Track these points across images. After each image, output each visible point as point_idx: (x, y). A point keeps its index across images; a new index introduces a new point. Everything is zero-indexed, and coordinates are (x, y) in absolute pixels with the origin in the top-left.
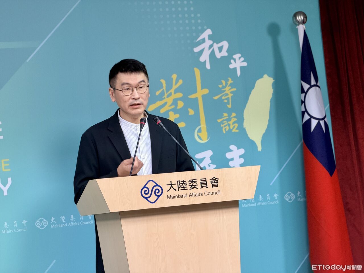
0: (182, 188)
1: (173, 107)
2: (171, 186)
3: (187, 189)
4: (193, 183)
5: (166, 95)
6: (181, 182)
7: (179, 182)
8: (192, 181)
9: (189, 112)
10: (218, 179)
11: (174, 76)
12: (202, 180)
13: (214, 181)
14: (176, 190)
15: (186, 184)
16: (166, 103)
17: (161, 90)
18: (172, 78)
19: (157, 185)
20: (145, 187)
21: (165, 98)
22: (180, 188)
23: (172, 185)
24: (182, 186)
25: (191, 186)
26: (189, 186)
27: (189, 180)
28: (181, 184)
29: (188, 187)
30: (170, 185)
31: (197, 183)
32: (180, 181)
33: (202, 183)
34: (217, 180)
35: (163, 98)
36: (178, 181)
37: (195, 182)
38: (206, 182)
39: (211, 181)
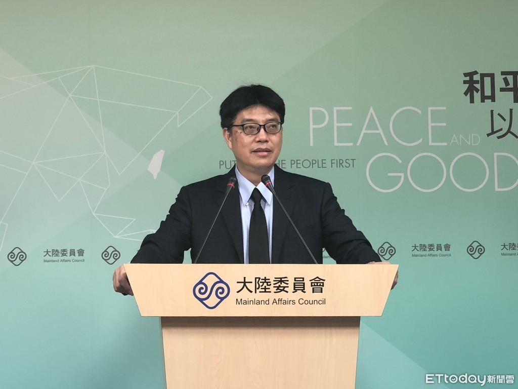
0: (261, 289)
3: (270, 292)
6: (262, 279)
7: (257, 280)
8: (280, 279)
10: (324, 280)
12: (296, 279)
13: (317, 283)
14: (251, 292)
15: (269, 284)
19: (221, 281)
20: (201, 282)
22: (258, 289)
23: (247, 284)
26: (274, 287)
27: (275, 278)
28: (261, 282)
29: (272, 289)
30: (243, 284)
31: (287, 284)
32: (259, 278)
33: (296, 284)
34: (321, 281)
37: (285, 282)
38: (304, 283)
39: (312, 283)
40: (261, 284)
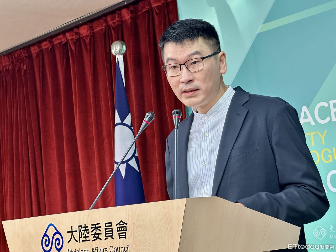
0: (84, 237)
2: (72, 235)
3: (89, 240)
4: (96, 231)
6: (83, 227)
8: (94, 226)
12: (107, 225)
13: (122, 227)
14: (77, 241)
15: (88, 231)
19: (57, 232)
20: (45, 234)
22: (81, 237)
23: (74, 233)
24: (83, 234)
25: (93, 236)
27: (92, 225)
28: (83, 230)
29: (91, 237)
30: (71, 233)
31: (100, 230)
32: (81, 226)
33: (106, 230)
34: (125, 225)
36: (79, 226)
37: (98, 228)
38: (112, 229)
39: (118, 228)
40: (83, 232)
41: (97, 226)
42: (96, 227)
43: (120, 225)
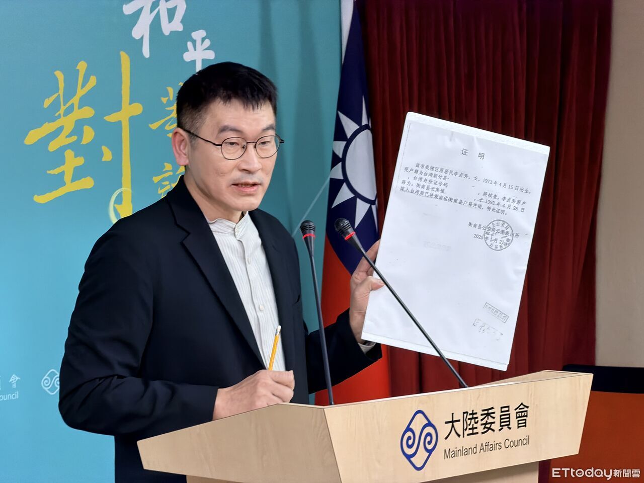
0: (470, 429)
1: (75, 138)
2: (453, 426)
3: (477, 433)
4: (488, 419)
5: (63, 108)
6: (470, 414)
7: (465, 415)
8: (486, 412)
9: (102, 155)
10: (527, 407)
11: (82, 66)
12: (503, 410)
13: (522, 412)
14: (459, 436)
15: (476, 420)
16: (60, 130)
17: (56, 95)
18: (78, 70)
19: (430, 424)
20: (408, 429)
21: (59, 117)
22: (466, 430)
23: (455, 424)
24: (469, 425)
25: (484, 426)
26: (482, 424)
27: (483, 410)
28: (469, 419)
29: (480, 429)
30: (450, 424)
31: (494, 418)
32: (467, 412)
33: (502, 417)
34: (526, 409)
35: (57, 115)
36: (464, 413)
37: (492, 415)
38: (509, 414)
39: (517, 413)
40: (469, 422)
41: (490, 411)
42: (488, 413)
43: (520, 409)
